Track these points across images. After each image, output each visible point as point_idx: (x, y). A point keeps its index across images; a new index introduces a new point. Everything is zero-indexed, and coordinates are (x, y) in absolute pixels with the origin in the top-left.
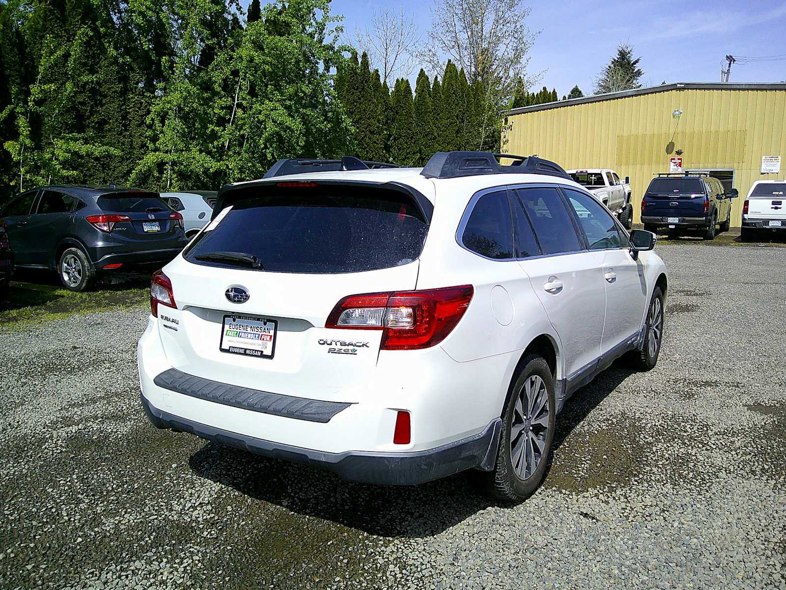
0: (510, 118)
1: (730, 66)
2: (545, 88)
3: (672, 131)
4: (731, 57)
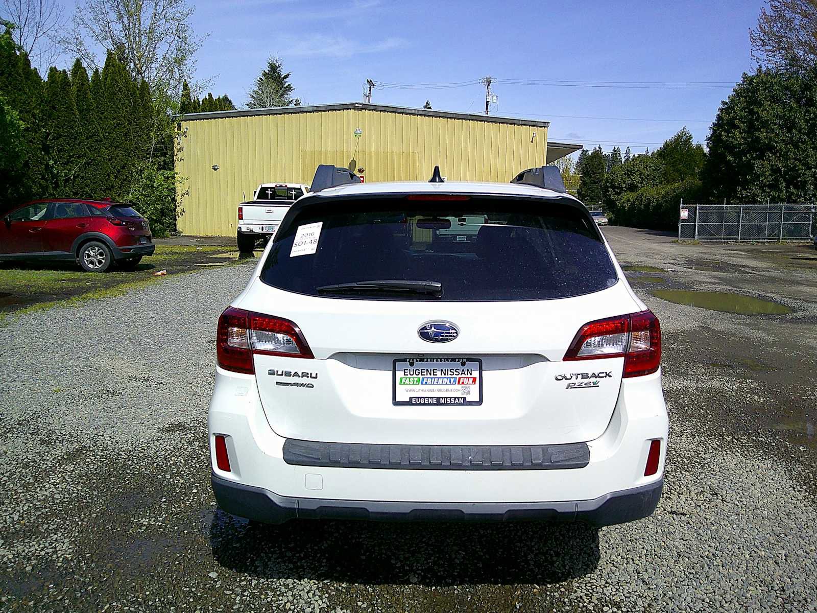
0: (183, 123)
1: (370, 90)
2: (210, 95)
3: (353, 150)
4: (371, 81)
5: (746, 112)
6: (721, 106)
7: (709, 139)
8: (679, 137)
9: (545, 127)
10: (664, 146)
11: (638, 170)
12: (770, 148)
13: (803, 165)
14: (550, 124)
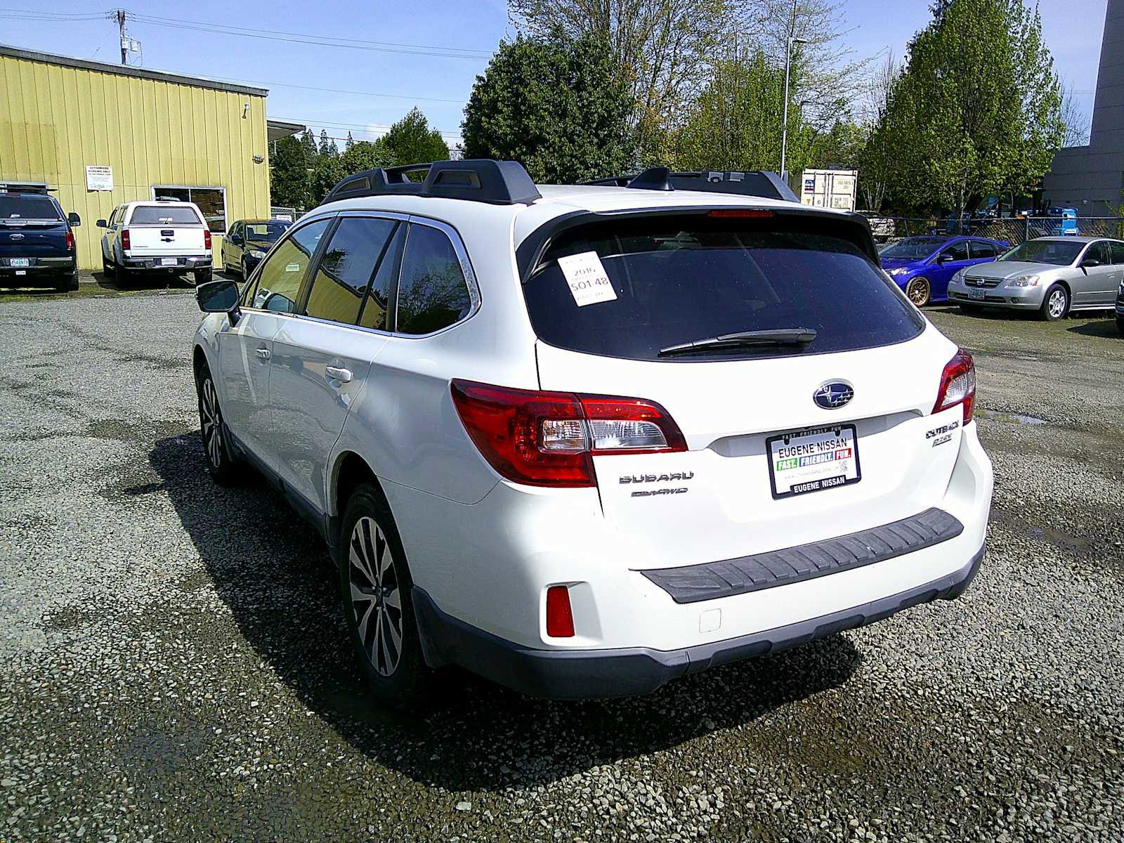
5: (508, 92)
6: (476, 82)
7: (464, 125)
8: (410, 121)
9: (262, 96)
10: (392, 131)
11: (361, 164)
12: (542, 140)
13: (581, 163)
14: (269, 93)
